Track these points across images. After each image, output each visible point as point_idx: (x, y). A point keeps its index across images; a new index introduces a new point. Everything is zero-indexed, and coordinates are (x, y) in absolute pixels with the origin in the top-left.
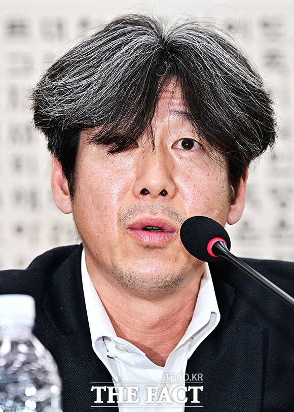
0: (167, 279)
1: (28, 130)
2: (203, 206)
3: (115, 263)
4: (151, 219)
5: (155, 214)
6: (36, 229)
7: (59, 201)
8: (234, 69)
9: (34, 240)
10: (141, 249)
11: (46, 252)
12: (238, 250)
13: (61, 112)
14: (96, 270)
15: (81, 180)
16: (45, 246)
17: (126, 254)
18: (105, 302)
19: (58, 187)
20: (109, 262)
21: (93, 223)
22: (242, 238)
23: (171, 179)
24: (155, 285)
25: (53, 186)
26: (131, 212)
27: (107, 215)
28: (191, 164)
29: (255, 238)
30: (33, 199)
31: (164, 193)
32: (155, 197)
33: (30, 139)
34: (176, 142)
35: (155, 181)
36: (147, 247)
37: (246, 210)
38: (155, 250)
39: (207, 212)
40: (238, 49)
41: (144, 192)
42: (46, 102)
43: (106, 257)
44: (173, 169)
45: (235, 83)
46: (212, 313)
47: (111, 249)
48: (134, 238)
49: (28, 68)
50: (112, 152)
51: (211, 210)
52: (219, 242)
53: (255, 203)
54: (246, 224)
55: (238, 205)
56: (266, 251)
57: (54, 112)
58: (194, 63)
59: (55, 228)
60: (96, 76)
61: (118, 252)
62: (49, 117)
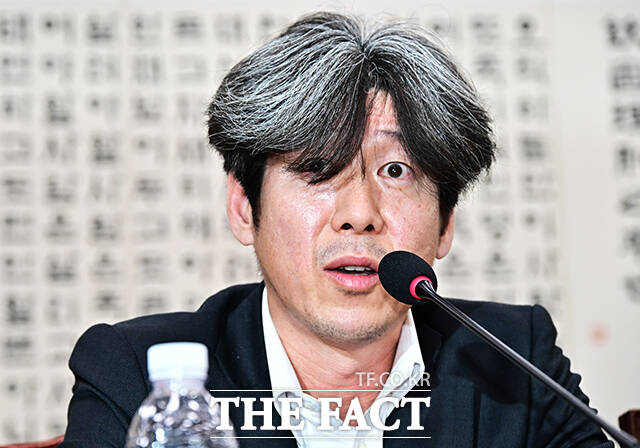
0: (371, 330)
1: (200, 145)
2: (414, 243)
3: (310, 310)
4: (354, 258)
5: (359, 253)
6: (208, 262)
7: (236, 230)
8: (449, 83)
9: (207, 275)
10: (341, 295)
11: (221, 292)
12: (445, 290)
13: (249, 135)
14: (280, 312)
15: (269, 209)
16: (219, 284)
17: (323, 299)
18: (289, 350)
19: (235, 213)
20: (301, 308)
21: (283, 262)
22: (450, 274)
23: (377, 211)
24: (356, 337)
25: (229, 211)
26: (329, 250)
27: (300, 253)
28: (401, 194)
29: (465, 274)
30: (205, 227)
31: (370, 228)
32: (359, 233)
33: (202, 157)
34: (382, 168)
35: (359, 214)
36: (350, 293)
37: (455, 241)
38: (358, 297)
39: (418, 250)
40: (448, 55)
41: (346, 226)
42: (230, 122)
43: (298, 303)
44: (379, 199)
45: (451, 100)
46: (416, 364)
47: (304, 292)
48: (334, 281)
49: (200, 74)
50: (314, 182)
51: (422, 246)
52: (423, 281)
53: (465, 234)
54: (454, 258)
55: (447, 235)
56: (477, 291)
57: (241, 133)
58: (405, 79)
59: (231, 262)
60: (291, 92)
61: (313, 296)
62: (235, 141)
